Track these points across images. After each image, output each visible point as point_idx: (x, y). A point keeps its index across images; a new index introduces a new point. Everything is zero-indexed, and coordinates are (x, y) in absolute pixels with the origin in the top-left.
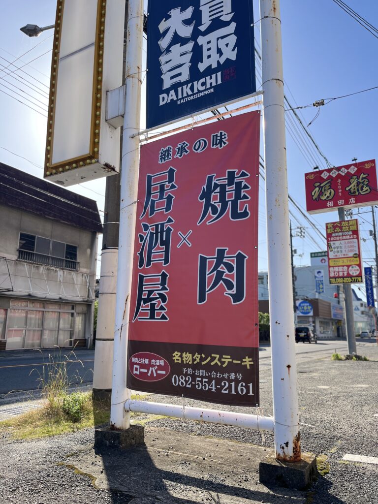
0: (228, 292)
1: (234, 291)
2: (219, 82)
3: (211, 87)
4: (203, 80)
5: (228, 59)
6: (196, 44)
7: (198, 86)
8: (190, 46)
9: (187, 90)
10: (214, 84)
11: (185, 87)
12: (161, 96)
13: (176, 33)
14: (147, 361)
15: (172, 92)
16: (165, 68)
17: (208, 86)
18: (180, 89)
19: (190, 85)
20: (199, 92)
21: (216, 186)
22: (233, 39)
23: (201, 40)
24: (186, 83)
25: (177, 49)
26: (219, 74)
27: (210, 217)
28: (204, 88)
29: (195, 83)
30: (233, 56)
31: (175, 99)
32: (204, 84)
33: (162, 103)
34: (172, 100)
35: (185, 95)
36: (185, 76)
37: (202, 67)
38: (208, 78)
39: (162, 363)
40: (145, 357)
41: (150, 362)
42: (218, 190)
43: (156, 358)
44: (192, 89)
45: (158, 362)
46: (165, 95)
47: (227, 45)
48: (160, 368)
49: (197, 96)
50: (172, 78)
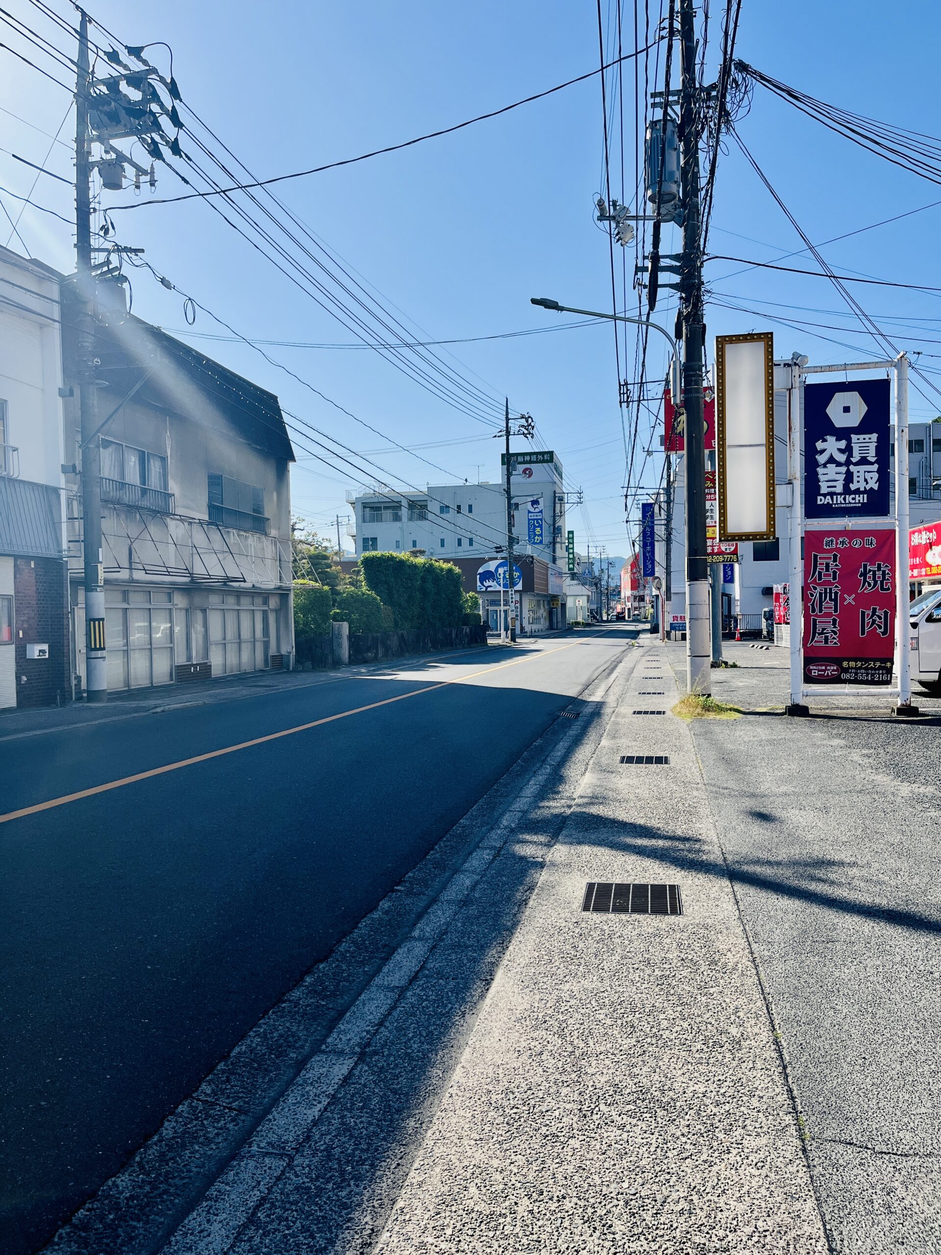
0: (879, 631)
1: (882, 630)
2: (865, 501)
3: (859, 503)
4: (853, 496)
5: (871, 488)
6: (848, 470)
7: (849, 498)
8: (843, 469)
9: (840, 499)
10: (861, 501)
11: (839, 496)
12: (819, 498)
13: (831, 456)
14: (824, 668)
15: (828, 497)
16: (822, 478)
17: (857, 501)
18: (835, 497)
19: (843, 496)
20: (850, 503)
21: (870, 571)
22: (876, 476)
23: (852, 468)
24: (840, 494)
25: (832, 467)
26: (865, 496)
27: (866, 588)
28: (854, 501)
29: (847, 496)
30: (876, 487)
31: (831, 502)
32: (853, 499)
33: (819, 502)
34: (828, 503)
35: (839, 502)
36: (839, 489)
37: (853, 487)
38: (857, 496)
39: (835, 668)
40: (822, 665)
41: (826, 668)
42: (871, 573)
43: (830, 666)
44: (844, 499)
45: (832, 668)
46: (823, 498)
47: (872, 478)
48: (833, 670)
49: (848, 505)
50: (828, 487)
